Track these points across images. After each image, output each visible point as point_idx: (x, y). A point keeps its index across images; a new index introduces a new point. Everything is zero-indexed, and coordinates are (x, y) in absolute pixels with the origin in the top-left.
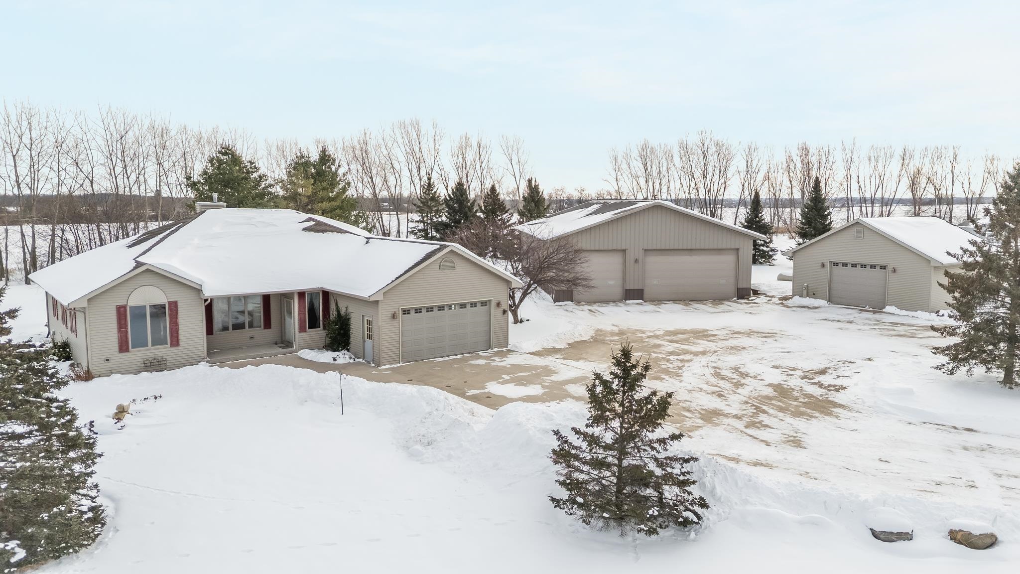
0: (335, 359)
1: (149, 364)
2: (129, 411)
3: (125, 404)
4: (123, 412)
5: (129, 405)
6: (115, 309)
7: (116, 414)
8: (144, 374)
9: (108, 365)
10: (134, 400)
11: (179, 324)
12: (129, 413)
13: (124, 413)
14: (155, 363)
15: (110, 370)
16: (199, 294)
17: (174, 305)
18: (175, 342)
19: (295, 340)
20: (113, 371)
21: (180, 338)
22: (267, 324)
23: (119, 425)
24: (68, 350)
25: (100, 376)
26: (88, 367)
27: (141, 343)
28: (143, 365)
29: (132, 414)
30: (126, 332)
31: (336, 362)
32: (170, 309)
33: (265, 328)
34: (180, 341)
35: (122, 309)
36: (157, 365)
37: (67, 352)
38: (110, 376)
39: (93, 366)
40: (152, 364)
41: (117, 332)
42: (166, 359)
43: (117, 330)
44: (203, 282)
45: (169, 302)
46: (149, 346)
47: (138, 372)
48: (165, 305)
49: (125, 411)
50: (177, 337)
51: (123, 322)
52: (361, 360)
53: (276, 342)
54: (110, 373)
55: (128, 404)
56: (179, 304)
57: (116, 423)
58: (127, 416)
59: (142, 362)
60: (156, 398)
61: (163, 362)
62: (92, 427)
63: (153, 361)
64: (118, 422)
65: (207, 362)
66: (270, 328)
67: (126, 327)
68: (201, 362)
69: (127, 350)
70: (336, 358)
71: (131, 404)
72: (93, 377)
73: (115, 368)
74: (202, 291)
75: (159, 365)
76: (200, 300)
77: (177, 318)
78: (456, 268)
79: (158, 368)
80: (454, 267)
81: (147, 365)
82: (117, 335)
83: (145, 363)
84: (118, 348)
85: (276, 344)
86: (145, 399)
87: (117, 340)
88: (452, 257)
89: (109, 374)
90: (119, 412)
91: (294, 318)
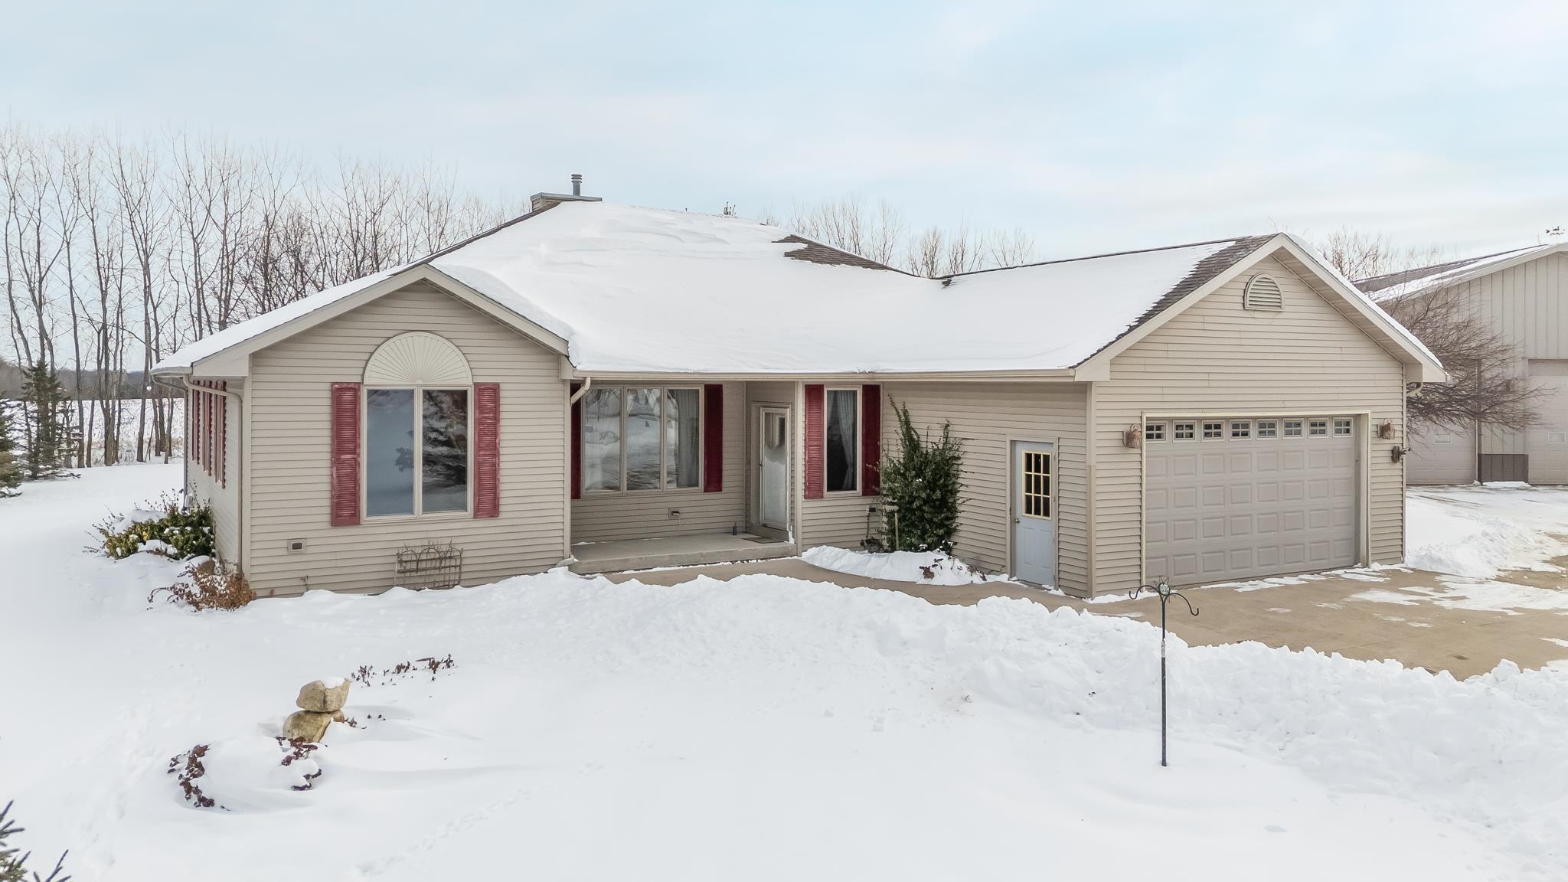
0: (928, 573)
1: (414, 566)
2: (346, 712)
3: (332, 682)
4: (319, 713)
5: (345, 687)
6: (328, 394)
7: (298, 717)
8: (399, 593)
9: (299, 563)
10: (363, 671)
11: (502, 451)
12: (342, 720)
13: (326, 719)
14: (429, 565)
15: (303, 579)
16: (559, 369)
17: (490, 393)
18: (488, 506)
19: (792, 520)
20: (309, 582)
21: (502, 494)
22: (714, 482)
23: (301, 767)
24: (206, 530)
25: (271, 595)
26: (240, 566)
27: (393, 499)
28: (397, 567)
29: (352, 724)
30: (356, 464)
31: (935, 581)
32: (479, 407)
33: (706, 490)
34: (502, 501)
35: (348, 396)
36: (435, 568)
37: (204, 535)
38: (301, 594)
39: (255, 562)
40: (423, 565)
41: (328, 464)
42: (461, 551)
43: (328, 456)
44: (572, 333)
45: (476, 385)
46: (416, 512)
47: (380, 588)
48: (465, 393)
49: (331, 708)
50: (495, 489)
51: (347, 434)
52: (1004, 578)
53: (735, 528)
54: (303, 585)
55: (340, 682)
56: (502, 394)
57: (287, 761)
58: (337, 730)
59: (395, 559)
60: (434, 665)
61: (453, 563)
62: (194, 776)
63: (424, 557)
64: (298, 755)
65: (572, 568)
66: (719, 489)
67: (355, 451)
68: (554, 566)
69: (354, 520)
70: (932, 570)
71: (355, 687)
72: (252, 597)
73: (316, 573)
74: (568, 357)
75: (440, 568)
76: (560, 386)
77: (495, 434)
78: (1285, 308)
79: (438, 579)
80: (1277, 306)
81: (408, 566)
82: (327, 472)
83: (401, 562)
84: (328, 510)
85: (735, 532)
86: (399, 668)
87: (328, 487)
88: (1276, 275)
89: (299, 591)
90: (307, 712)
91: (792, 459)
